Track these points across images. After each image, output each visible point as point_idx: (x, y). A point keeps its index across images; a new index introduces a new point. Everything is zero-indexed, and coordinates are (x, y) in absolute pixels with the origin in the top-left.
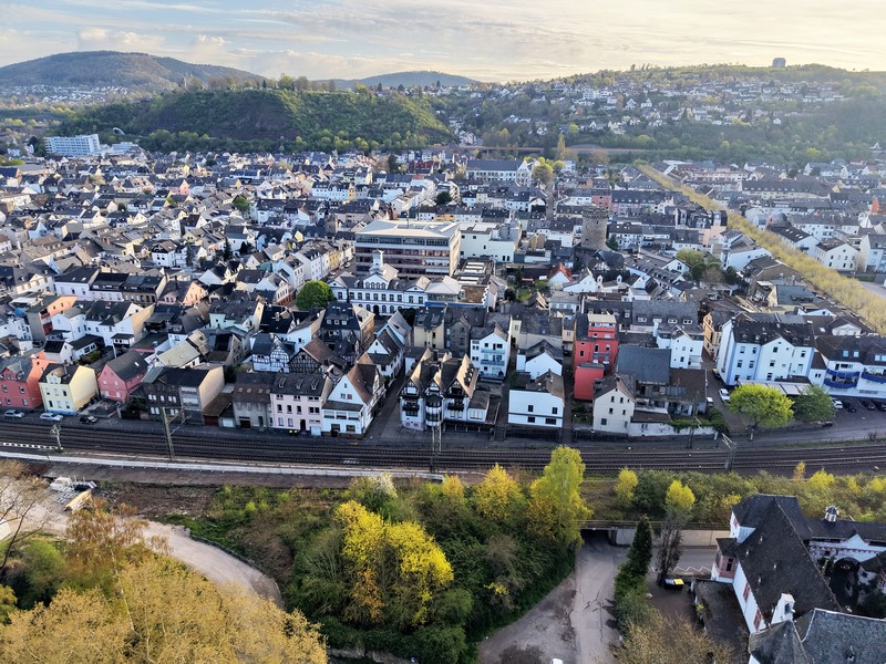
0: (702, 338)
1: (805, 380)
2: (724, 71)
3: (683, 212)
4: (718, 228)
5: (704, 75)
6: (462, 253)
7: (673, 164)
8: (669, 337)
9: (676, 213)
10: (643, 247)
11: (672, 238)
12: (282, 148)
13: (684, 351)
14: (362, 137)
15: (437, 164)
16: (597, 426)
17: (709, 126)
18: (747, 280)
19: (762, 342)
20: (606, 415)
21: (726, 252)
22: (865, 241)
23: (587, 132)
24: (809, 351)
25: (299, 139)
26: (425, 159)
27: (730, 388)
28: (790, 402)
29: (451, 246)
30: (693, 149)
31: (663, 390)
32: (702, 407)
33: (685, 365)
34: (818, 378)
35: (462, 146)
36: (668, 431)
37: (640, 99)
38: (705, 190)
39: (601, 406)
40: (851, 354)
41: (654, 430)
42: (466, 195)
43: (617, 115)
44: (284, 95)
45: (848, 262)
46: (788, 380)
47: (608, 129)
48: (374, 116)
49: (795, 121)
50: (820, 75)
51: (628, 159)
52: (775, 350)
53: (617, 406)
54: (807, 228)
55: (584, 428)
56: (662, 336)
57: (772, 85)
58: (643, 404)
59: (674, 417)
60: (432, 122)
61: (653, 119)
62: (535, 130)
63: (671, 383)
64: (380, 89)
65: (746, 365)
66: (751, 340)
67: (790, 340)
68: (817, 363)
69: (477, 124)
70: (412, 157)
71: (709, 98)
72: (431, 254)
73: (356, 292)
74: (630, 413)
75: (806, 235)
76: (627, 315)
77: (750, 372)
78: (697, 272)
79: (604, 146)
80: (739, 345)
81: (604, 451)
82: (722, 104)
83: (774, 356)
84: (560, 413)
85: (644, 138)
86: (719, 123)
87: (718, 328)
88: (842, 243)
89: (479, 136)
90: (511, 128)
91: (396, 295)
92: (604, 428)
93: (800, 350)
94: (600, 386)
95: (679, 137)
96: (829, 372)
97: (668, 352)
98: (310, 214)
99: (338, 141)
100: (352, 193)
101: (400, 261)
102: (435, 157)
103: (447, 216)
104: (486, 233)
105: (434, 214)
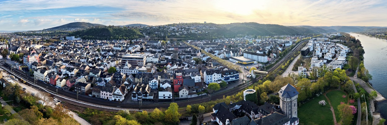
0: (200, 75)
1: (221, 80)
2: (196, 24)
3: (193, 50)
4: (200, 53)
5: (193, 24)
6: (146, 61)
7: (190, 41)
8: (194, 76)
9: (191, 50)
10: (186, 58)
11: (191, 56)
12: (108, 39)
13: (197, 79)
14: (125, 37)
15: (140, 42)
16: (180, 97)
17: (195, 33)
18: (207, 63)
19: (212, 74)
20: (182, 95)
21: (202, 58)
22: (225, 52)
23: (172, 35)
24: (220, 74)
25: (112, 37)
26: (138, 41)
27: (208, 85)
28: (219, 85)
29: (144, 59)
30: (193, 38)
31: (194, 87)
32: (203, 89)
33: (198, 82)
34: (223, 79)
35: (146, 38)
36: (197, 96)
37: (182, 29)
38: (196, 46)
39: (181, 93)
40: (227, 73)
41: (193, 96)
42: (147, 48)
43: (177, 32)
44: (109, 29)
45: (223, 57)
46: (218, 81)
47: (176, 34)
48: (127, 32)
49: (210, 32)
50: (212, 25)
51: (181, 40)
52: (214, 75)
53: (185, 92)
54: (215, 51)
55: (177, 98)
56: (192, 76)
57: (205, 26)
58: (190, 91)
59: (197, 92)
60: (139, 33)
61: (185, 32)
62: (161, 35)
63: (195, 86)
64: (129, 27)
65: (210, 79)
66: (210, 74)
67: (217, 73)
68: (222, 76)
69: (149, 34)
70: (135, 40)
71: (194, 28)
72: (139, 61)
73: (122, 70)
74: (188, 93)
75: (215, 53)
76: (184, 73)
77: (211, 81)
78: (197, 62)
79: (175, 38)
80: (208, 76)
81: (182, 102)
82: (197, 29)
83: (215, 77)
84: (171, 96)
85: (183, 36)
86: (197, 33)
87: (203, 73)
88: (221, 53)
89: (149, 36)
90: (156, 34)
91: (131, 71)
92: (183, 97)
93: (219, 74)
94: (180, 89)
95: (190, 36)
96: (225, 78)
97: (194, 79)
98: (113, 53)
99: (120, 37)
100: (122, 48)
101: (132, 63)
102: (140, 40)
103: (143, 53)
104: (152, 56)
105: (140, 52)
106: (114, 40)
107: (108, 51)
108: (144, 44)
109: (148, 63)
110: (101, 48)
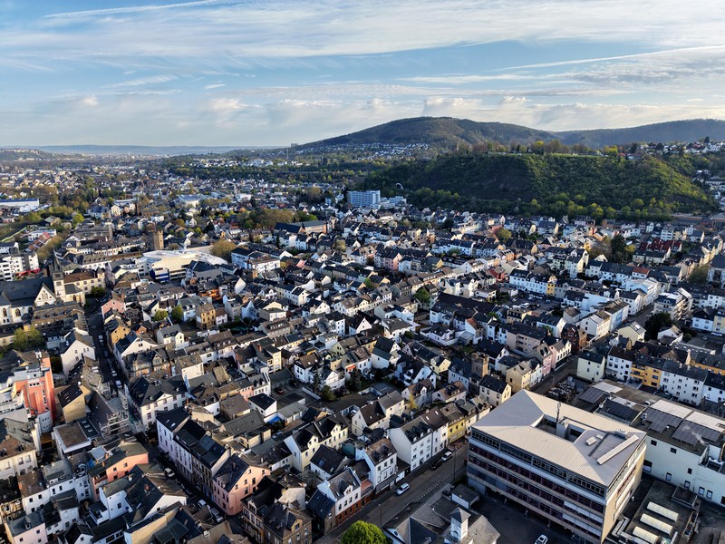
6: (647, 463)
14: (599, 203)
15: (677, 244)
25: (535, 201)
26: (665, 236)
42: (699, 313)
70: (650, 228)
98: (478, 327)
100: (550, 287)
101: (526, 486)
102: (678, 233)
103: (650, 370)
104: (696, 449)
105: (629, 363)
106: (541, 219)
107: (455, 315)
108: (693, 266)
109: (652, 506)
110: (442, 280)
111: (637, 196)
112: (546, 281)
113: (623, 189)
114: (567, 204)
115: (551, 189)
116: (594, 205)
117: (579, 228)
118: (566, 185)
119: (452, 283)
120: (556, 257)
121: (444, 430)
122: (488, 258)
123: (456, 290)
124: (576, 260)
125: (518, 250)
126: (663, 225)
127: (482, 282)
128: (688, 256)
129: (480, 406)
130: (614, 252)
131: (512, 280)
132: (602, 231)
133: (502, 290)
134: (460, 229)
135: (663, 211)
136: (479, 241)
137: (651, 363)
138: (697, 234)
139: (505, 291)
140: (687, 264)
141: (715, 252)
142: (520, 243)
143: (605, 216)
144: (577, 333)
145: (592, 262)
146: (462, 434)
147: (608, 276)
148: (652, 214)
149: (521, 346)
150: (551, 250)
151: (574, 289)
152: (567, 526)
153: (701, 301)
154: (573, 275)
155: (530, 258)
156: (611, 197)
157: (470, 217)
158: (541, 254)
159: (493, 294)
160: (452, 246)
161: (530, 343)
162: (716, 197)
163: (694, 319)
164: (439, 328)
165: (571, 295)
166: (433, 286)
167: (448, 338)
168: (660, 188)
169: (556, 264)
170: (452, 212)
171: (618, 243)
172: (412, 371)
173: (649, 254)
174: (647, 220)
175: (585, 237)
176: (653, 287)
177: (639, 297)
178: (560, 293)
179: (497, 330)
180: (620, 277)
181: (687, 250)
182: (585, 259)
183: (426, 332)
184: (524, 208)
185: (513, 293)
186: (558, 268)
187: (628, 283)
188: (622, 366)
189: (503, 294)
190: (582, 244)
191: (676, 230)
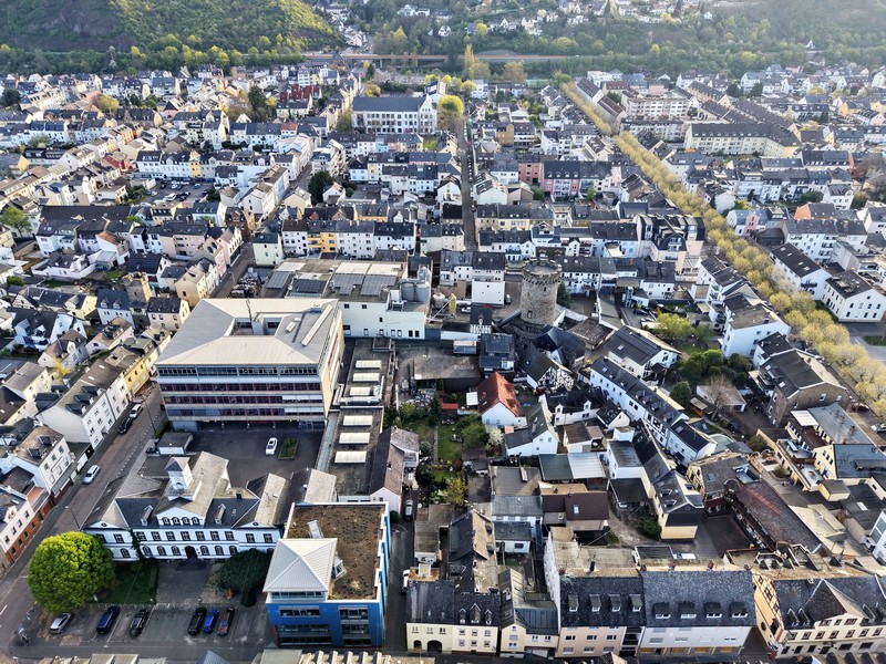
3: (649, 222)
6: (346, 327)
9: (636, 220)
11: (640, 277)
12: (113, 63)
14: (220, 45)
15: (318, 89)
23: (498, 33)
25: (135, 50)
45: (872, 311)
47: (521, 28)
54: (804, 239)
61: (573, 14)
62: (436, 30)
73: (148, 533)
85: (564, 40)
88: (865, 285)
91: (221, 532)
99: (188, 52)
100: (195, 167)
101: (239, 400)
102: (314, 76)
103: (325, 235)
104: (381, 298)
105: (304, 234)
106: (153, 75)
107: (79, 232)
108: (337, 112)
109: (360, 364)
110: (37, 187)
111: (261, 33)
112: (187, 160)
113: (242, 24)
114: (181, 51)
115: (153, 29)
116: (215, 48)
117: (206, 81)
118: (171, 22)
119: (55, 189)
120: (189, 126)
121: (121, 382)
122: (97, 141)
123: (66, 197)
124: (214, 126)
125: (136, 124)
126: (297, 68)
127: (101, 177)
128: (330, 102)
129: (157, 337)
130: (255, 109)
131: (143, 167)
132: (234, 83)
133: (133, 184)
134: (34, 104)
135: (294, 51)
136: (74, 119)
137: (324, 228)
138: (332, 75)
139: (138, 184)
140: (331, 111)
141: (353, 93)
142: (135, 112)
143: (232, 63)
144: (242, 215)
145: (235, 126)
146: (145, 378)
147: (256, 139)
148: (283, 55)
149: (182, 249)
150: (179, 117)
151: (224, 163)
152: (291, 418)
153: (352, 150)
154: (217, 146)
155: (156, 133)
156: (231, 35)
157: (45, 83)
158: (169, 125)
159: (122, 192)
160: (34, 133)
161: (193, 242)
162: (341, 28)
163: (351, 171)
164: (61, 258)
165: (223, 171)
166: (26, 200)
167: (80, 267)
168: (283, 21)
169: (192, 135)
170: (10, 77)
171: (255, 96)
172: (42, 328)
173: (292, 106)
174: (280, 63)
175: (217, 94)
176: (305, 144)
177: (295, 158)
178: (208, 171)
179: (145, 238)
180: (270, 139)
181: (328, 95)
182: (225, 123)
183: (41, 269)
184: (124, 61)
185: (150, 184)
186: (197, 140)
187: (280, 143)
188: (298, 240)
189: (136, 188)
190: (215, 104)
191: (311, 73)
